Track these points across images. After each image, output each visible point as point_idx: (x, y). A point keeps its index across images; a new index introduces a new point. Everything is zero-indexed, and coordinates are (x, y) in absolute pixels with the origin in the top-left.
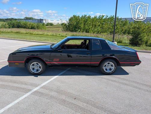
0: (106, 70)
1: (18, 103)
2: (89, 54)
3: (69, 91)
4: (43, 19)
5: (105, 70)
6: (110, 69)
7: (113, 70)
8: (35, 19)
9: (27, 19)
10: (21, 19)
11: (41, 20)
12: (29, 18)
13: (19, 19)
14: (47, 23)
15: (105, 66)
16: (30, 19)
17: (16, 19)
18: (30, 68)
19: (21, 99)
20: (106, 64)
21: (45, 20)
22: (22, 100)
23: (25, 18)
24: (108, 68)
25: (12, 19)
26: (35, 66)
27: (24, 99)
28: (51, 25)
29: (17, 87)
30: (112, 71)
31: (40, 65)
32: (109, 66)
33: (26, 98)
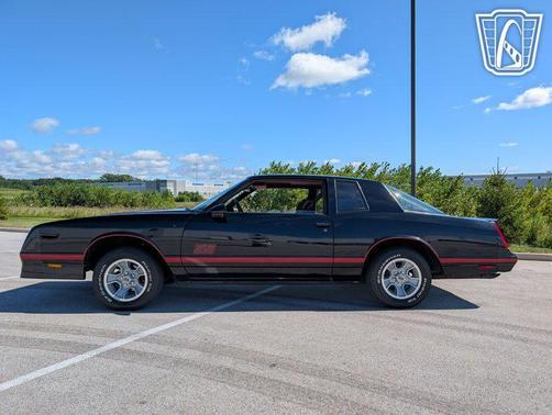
0: (392, 289)
1: (39, 379)
2: (325, 227)
3: (249, 347)
4: (166, 181)
5: (386, 290)
6: (408, 288)
7: (418, 288)
8: (139, 182)
9: (109, 179)
10: (88, 181)
11: (160, 184)
12: (115, 177)
13: (80, 181)
14: (180, 193)
15: (387, 274)
16: (121, 179)
17: (70, 181)
18: (102, 282)
19: (51, 368)
20: (389, 265)
21: (175, 182)
22: (57, 371)
23: (105, 176)
24: (399, 284)
25: (59, 179)
26: (125, 274)
27: (66, 368)
28: (192, 200)
29: (42, 341)
30: (415, 296)
31: (142, 269)
32: (401, 273)
33: (74, 365)
